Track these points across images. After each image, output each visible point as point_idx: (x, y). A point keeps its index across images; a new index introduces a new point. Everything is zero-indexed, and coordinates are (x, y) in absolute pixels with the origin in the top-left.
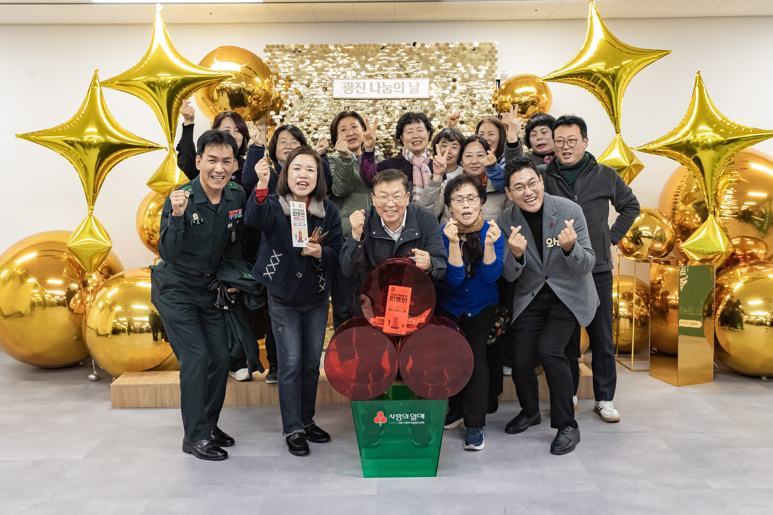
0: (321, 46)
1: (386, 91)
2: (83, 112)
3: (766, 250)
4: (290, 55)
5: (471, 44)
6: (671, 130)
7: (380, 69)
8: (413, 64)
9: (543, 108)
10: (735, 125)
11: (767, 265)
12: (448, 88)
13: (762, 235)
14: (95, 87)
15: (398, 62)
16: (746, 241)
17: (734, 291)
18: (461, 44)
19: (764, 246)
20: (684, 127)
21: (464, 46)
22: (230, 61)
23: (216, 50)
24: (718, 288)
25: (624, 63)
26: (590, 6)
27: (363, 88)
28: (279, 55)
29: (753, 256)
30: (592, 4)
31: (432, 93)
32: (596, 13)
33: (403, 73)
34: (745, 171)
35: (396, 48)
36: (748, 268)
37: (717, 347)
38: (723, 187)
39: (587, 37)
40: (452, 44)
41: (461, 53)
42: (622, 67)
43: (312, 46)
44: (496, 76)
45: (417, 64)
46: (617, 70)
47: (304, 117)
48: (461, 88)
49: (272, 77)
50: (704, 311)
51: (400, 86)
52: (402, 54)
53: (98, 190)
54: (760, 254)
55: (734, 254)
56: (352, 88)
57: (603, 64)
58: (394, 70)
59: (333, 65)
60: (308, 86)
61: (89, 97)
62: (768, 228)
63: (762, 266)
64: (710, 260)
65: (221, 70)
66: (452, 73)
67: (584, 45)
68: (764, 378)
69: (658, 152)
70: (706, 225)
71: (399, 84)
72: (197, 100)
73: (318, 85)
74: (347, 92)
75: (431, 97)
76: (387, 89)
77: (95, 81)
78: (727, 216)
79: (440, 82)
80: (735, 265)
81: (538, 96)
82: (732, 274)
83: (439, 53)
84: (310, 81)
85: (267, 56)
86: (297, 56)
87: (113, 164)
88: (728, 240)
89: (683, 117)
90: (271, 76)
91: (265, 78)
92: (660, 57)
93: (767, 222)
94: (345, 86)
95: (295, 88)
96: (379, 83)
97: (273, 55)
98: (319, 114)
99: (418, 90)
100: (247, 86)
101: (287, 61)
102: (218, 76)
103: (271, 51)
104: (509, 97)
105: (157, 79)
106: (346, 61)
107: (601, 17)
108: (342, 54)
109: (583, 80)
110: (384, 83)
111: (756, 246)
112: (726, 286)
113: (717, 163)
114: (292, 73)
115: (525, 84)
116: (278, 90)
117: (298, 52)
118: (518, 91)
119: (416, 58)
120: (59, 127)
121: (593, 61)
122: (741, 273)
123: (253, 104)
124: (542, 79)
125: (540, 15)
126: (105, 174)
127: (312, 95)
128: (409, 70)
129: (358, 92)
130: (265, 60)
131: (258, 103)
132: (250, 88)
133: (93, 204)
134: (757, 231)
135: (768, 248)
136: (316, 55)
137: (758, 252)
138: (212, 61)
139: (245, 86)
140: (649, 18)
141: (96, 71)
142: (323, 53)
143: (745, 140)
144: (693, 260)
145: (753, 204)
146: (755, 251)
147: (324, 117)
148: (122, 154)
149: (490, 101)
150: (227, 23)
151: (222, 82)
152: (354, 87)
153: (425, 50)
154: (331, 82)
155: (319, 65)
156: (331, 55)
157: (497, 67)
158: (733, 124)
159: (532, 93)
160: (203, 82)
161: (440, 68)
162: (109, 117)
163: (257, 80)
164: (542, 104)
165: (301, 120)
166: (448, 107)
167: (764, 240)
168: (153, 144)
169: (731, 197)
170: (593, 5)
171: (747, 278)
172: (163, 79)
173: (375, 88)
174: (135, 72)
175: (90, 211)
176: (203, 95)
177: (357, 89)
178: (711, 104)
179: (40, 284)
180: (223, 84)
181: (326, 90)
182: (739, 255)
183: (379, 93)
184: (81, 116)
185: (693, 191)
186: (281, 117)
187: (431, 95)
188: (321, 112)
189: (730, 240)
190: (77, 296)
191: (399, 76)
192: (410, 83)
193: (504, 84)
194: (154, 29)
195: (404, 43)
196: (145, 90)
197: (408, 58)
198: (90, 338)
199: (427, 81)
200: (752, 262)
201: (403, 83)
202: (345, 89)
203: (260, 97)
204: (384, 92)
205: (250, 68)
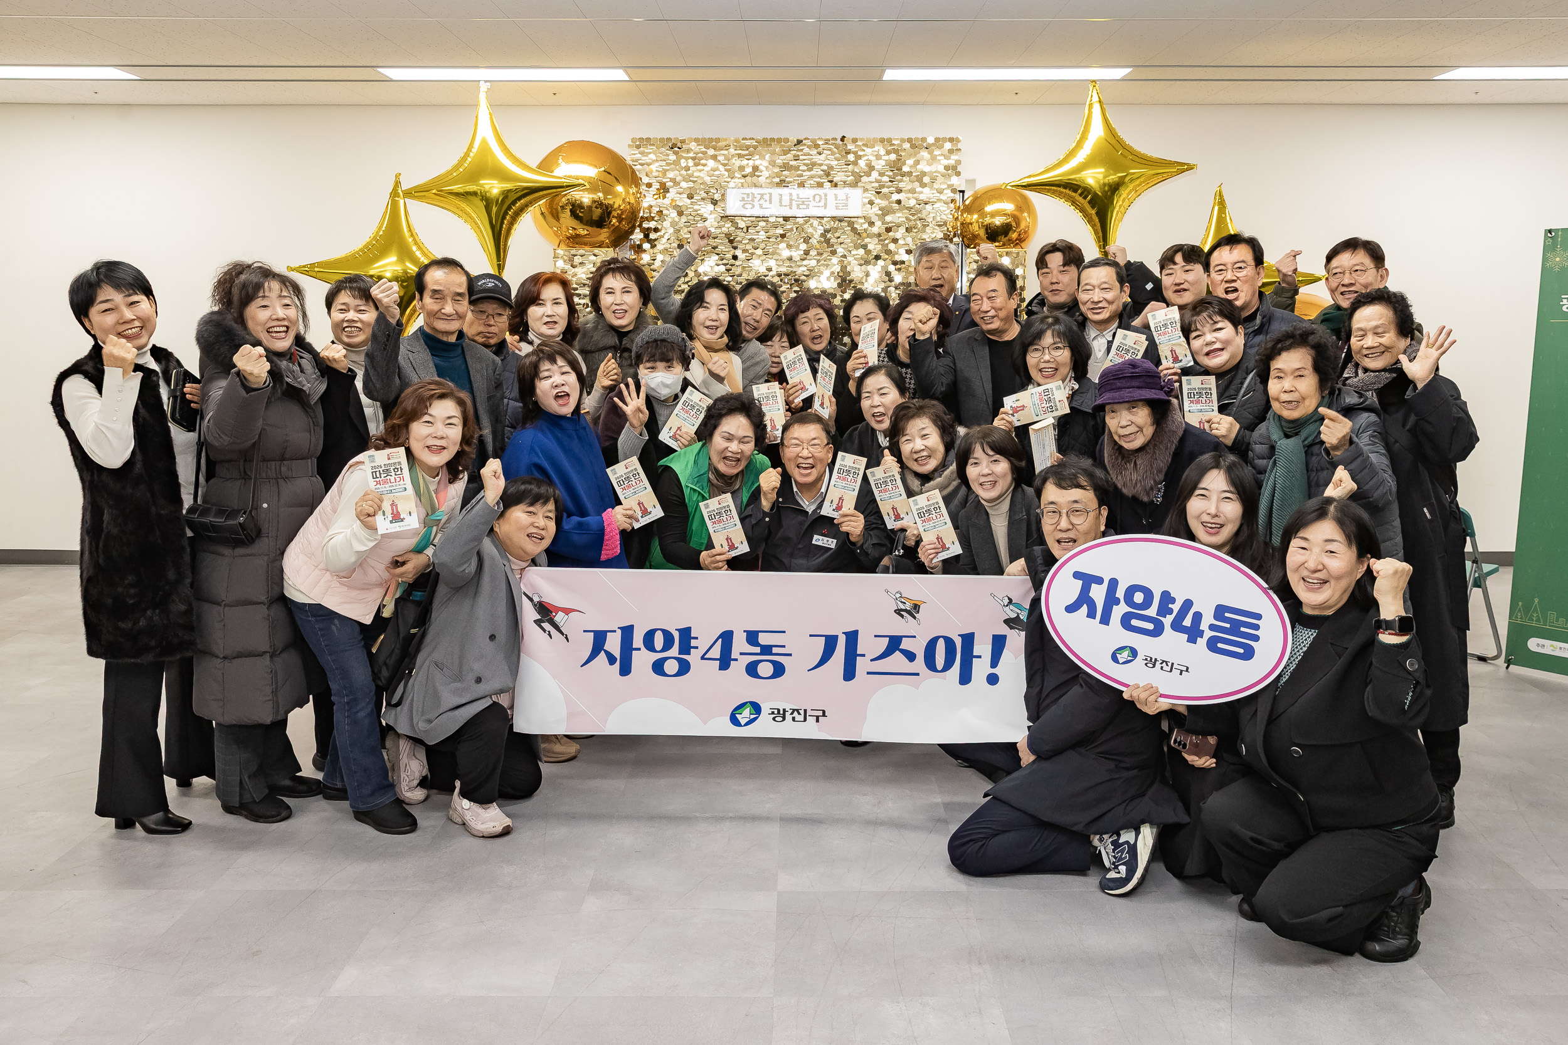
0: (710, 140)
1: (801, 206)
2: (381, 233)
4: (666, 153)
5: (923, 139)
7: (793, 175)
8: (840, 167)
9: (1026, 232)
14: (398, 198)
15: (819, 163)
18: (910, 140)
21: (913, 142)
22: (583, 163)
23: (562, 146)
27: (768, 202)
28: (650, 153)
31: (867, 209)
33: (826, 180)
35: (816, 144)
39: (1081, 133)
40: (897, 138)
45: (847, 167)
51: (821, 198)
52: (825, 152)
56: (753, 201)
57: (1102, 170)
59: (726, 167)
60: (691, 197)
61: (389, 212)
71: (820, 195)
72: (534, 218)
73: (705, 196)
74: (746, 206)
75: (865, 215)
76: (803, 203)
77: (396, 190)
81: (1016, 213)
83: (877, 151)
84: (695, 192)
85: (633, 155)
86: (676, 155)
91: (631, 187)
94: (743, 198)
95: (673, 200)
96: (791, 195)
97: (641, 152)
99: (847, 205)
102: (564, 184)
103: (638, 147)
104: (975, 216)
105: (479, 188)
106: (745, 161)
107: (1105, 103)
108: (740, 152)
110: (798, 195)
114: (670, 180)
115: (996, 198)
116: (648, 203)
117: (676, 149)
118: (989, 208)
119: (845, 158)
120: (348, 255)
123: (613, 223)
125: (1022, 99)
127: (697, 210)
128: (835, 175)
129: (761, 206)
130: (629, 160)
132: (610, 200)
136: (703, 153)
138: (556, 164)
139: (603, 198)
141: (398, 176)
142: (713, 149)
149: (949, 221)
150: (576, 106)
152: (756, 200)
154: (723, 192)
155: (707, 167)
156: (724, 153)
159: (1009, 212)
160: (545, 192)
163: (620, 188)
164: (1022, 227)
166: (888, 230)
170: (1094, 88)
172: (487, 188)
173: (786, 201)
174: (451, 177)
176: (544, 212)
177: (761, 202)
181: (718, 204)
184: (378, 239)
187: (866, 212)
191: (820, 185)
192: (836, 195)
193: (971, 197)
194: (476, 115)
195: (827, 137)
197: (833, 159)
199: (859, 191)
201: (826, 195)
202: (743, 203)
203: (622, 214)
204: (798, 208)
205: (609, 173)
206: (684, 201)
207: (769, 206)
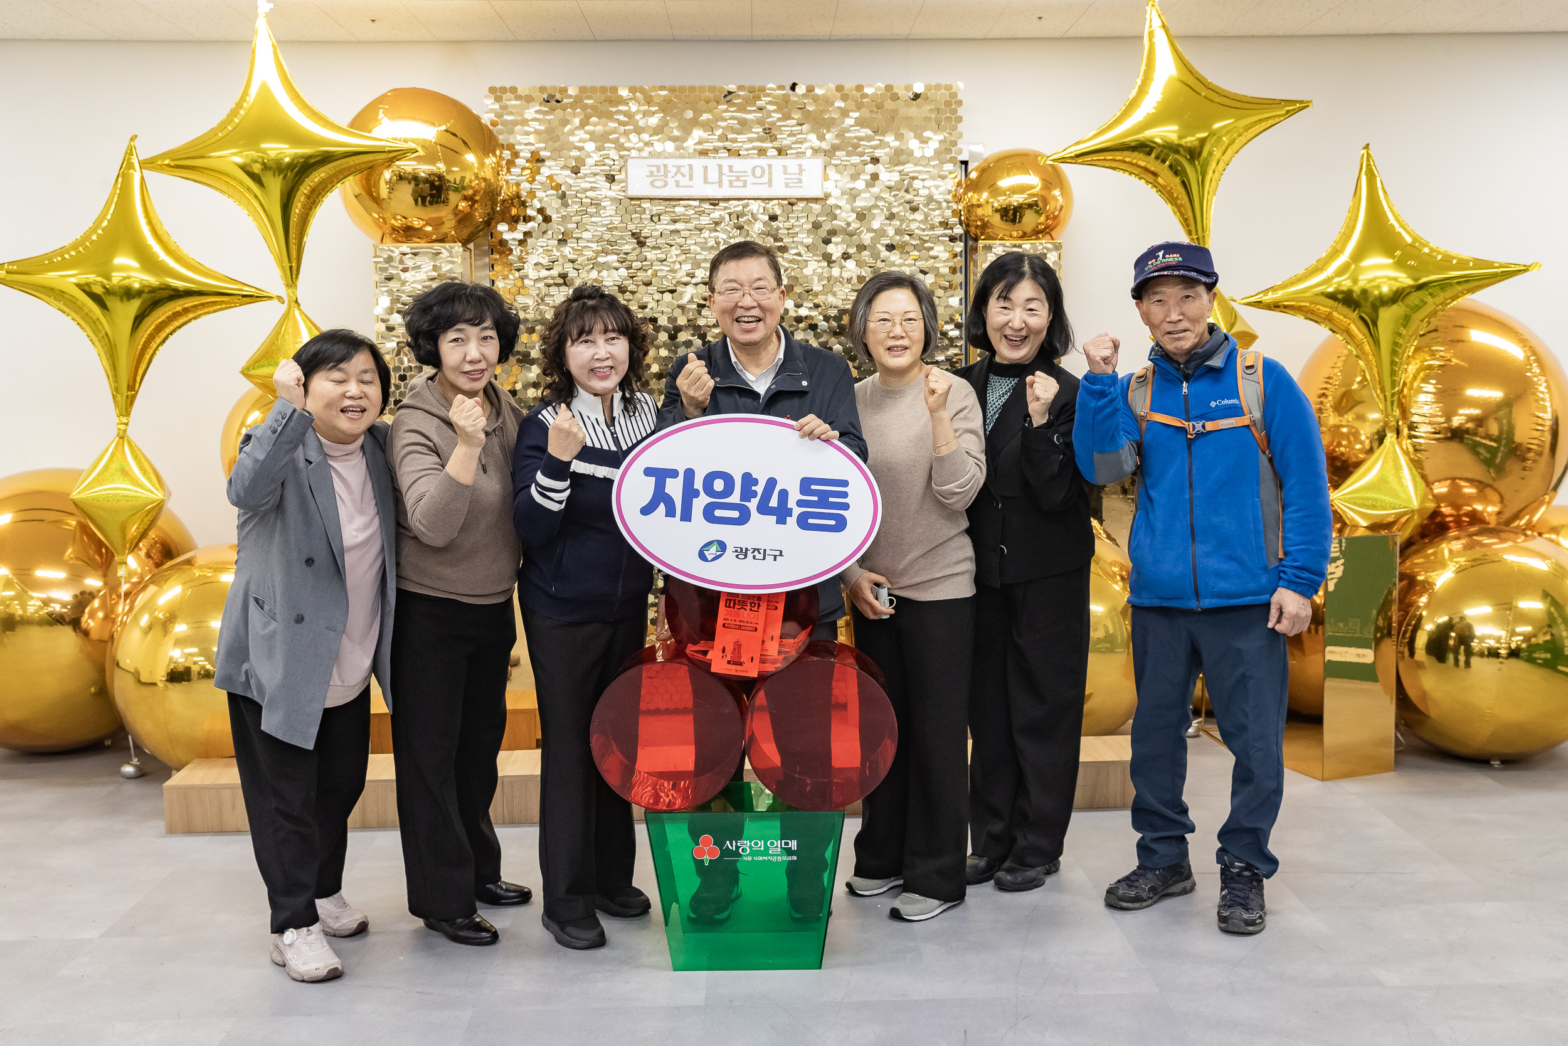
0: (603, 89)
1: (735, 184)
2: (105, 224)
3: (1499, 505)
4: (538, 108)
5: (908, 88)
6: (1312, 262)
7: (723, 138)
8: (790, 129)
9: (1055, 218)
10: (1439, 253)
11: (1503, 535)
12: (862, 177)
13: (1493, 475)
14: (131, 171)
15: (760, 122)
16: (1460, 487)
17: (1436, 588)
18: (889, 88)
19: (1496, 498)
20: (1338, 257)
21: (895, 91)
22: (414, 119)
23: (385, 95)
24: (1405, 582)
25: (1216, 126)
26: (1148, 9)
27: (688, 177)
28: (515, 106)
29: (1475, 518)
30: (1153, 6)
31: (830, 187)
32: (1161, 24)
33: (770, 145)
34: (1460, 345)
35: (756, 93)
36: (1463, 541)
37: (1403, 701)
38: (1415, 378)
39: (1142, 73)
40: (870, 86)
41: (889, 105)
42: (1212, 134)
43: (583, 90)
44: (960, 152)
45: (799, 128)
46: (1203, 141)
47: (568, 235)
48: (888, 176)
49: (501, 153)
50: (1378, 629)
51: (763, 172)
52: (768, 106)
53: (137, 385)
54: (1487, 513)
55: (1436, 513)
56: (666, 176)
57: (1175, 128)
58: (751, 140)
59: (626, 128)
60: (576, 171)
61: (118, 191)
62: (1504, 461)
63: (1493, 538)
64: (1389, 526)
65: (395, 136)
66: (871, 147)
67: (1137, 88)
68: (1496, 763)
69: (1285, 307)
70: (1380, 455)
71: (762, 168)
72: (345, 199)
73: (597, 169)
74: (657, 184)
75: (827, 196)
76: (738, 179)
77: (129, 159)
78: (1422, 437)
79: (845, 165)
80: (1438, 537)
81: (1044, 193)
82: (1433, 554)
83: (842, 104)
84: (580, 161)
85: (492, 111)
86: (553, 110)
87: (168, 331)
88: (1423, 485)
89: (1337, 237)
90: (498, 152)
91: (486, 155)
92: (1290, 114)
93: (1502, 448)
94: (652, 172)
95: (550, 177)
96: (720, 167)
97: (504, 108)
98: (599, 229)
99: (800, 181)
100: (449, 171)
101: (534, 120)
102: (387, 149)
103: (498, 99)
104: (985, 195)
105: (260, 154)
106: (654, 121)
107: (1172, 32)
108: (646, 108)
109: (1135, 161)
110: (731, 167)
111: (1482, 497)
112: (1420, 578)
113: (1404, 327)
114: (543, 145)
115: (1018, 168)
116: (515, 180)
117: (554, 103)
118: (1004, 183)
119: (797, 115)
120: (56, 253)
121: (1153, 121)
122: (1451, 551)
123: (460, 208)
124: (1051, 158)
125: (1049, 28)
126: (151, 352)
127: (586, 190)
128: (784, 140)
129: (678, 184)
130: (486, 118)
131: (471, 206)
132: (454, 175)
133: (128, 414)
134: (1485, 468)
135: (1505, 502)
136: (592, 107)
137: (1484, 510)
138: (376, 120)
139: (444, 169)
140: (1270, 37)
141: (132, 139)
142: (607, 103)
143: (1458, 283)
144: (1354, 526)
145: (1475, 412)
146: (1479, 507)
147: (607, 236)
148: (186, 311)
149: (948, 202)
150: (409, 42)
151: (397, 163)
152: (670, 175)
153: (816, 99)
154: (622, 163)
155: (599, 128)
156: (622, 108)
157: (961, 135)
158: (1436, 251)
159: (1032, 187)
160: (357, 160)
161: (846, 135)
162: (160, 232)
163: (470, 158)
164: (1052, 209)
165: (562, 242)
166: (861, 217)
167: (1498, 485)
168: (253, 290)
169: (1430, 398)
170: (1154, 8)
171: (1462, 560)
172: (272, 154)
173: (713, 175)
174: (216, 139)
175: (122, 427)
176: (358, 190)
177: (677, 178)
178: (1391, 210)
179: (19, 580)
180: (398, 167)
181: (614, 180)
182: (1448, 516)
183: (720, 186)
184: (100, 231)
185: (1355, 386)
186: (521, 237)
187: (828, 191)
188: (603, 226)
189: (1428, 484)
190: (96, 603)
191: (762, 152)
192: (785, 167)
193: (975, 169)
194: (253, 51)
195: (771, 85)
196: (235, 179)
197: (780, 116)
198: (123, 691)
199: (819, 162)
200: (1473, 529)
201: (770, 166)
202: (652, 179)
203: (474, 194)
204: (731, 184)
205: (454, 135)
206: (564, 177)
207: (690, 183)
